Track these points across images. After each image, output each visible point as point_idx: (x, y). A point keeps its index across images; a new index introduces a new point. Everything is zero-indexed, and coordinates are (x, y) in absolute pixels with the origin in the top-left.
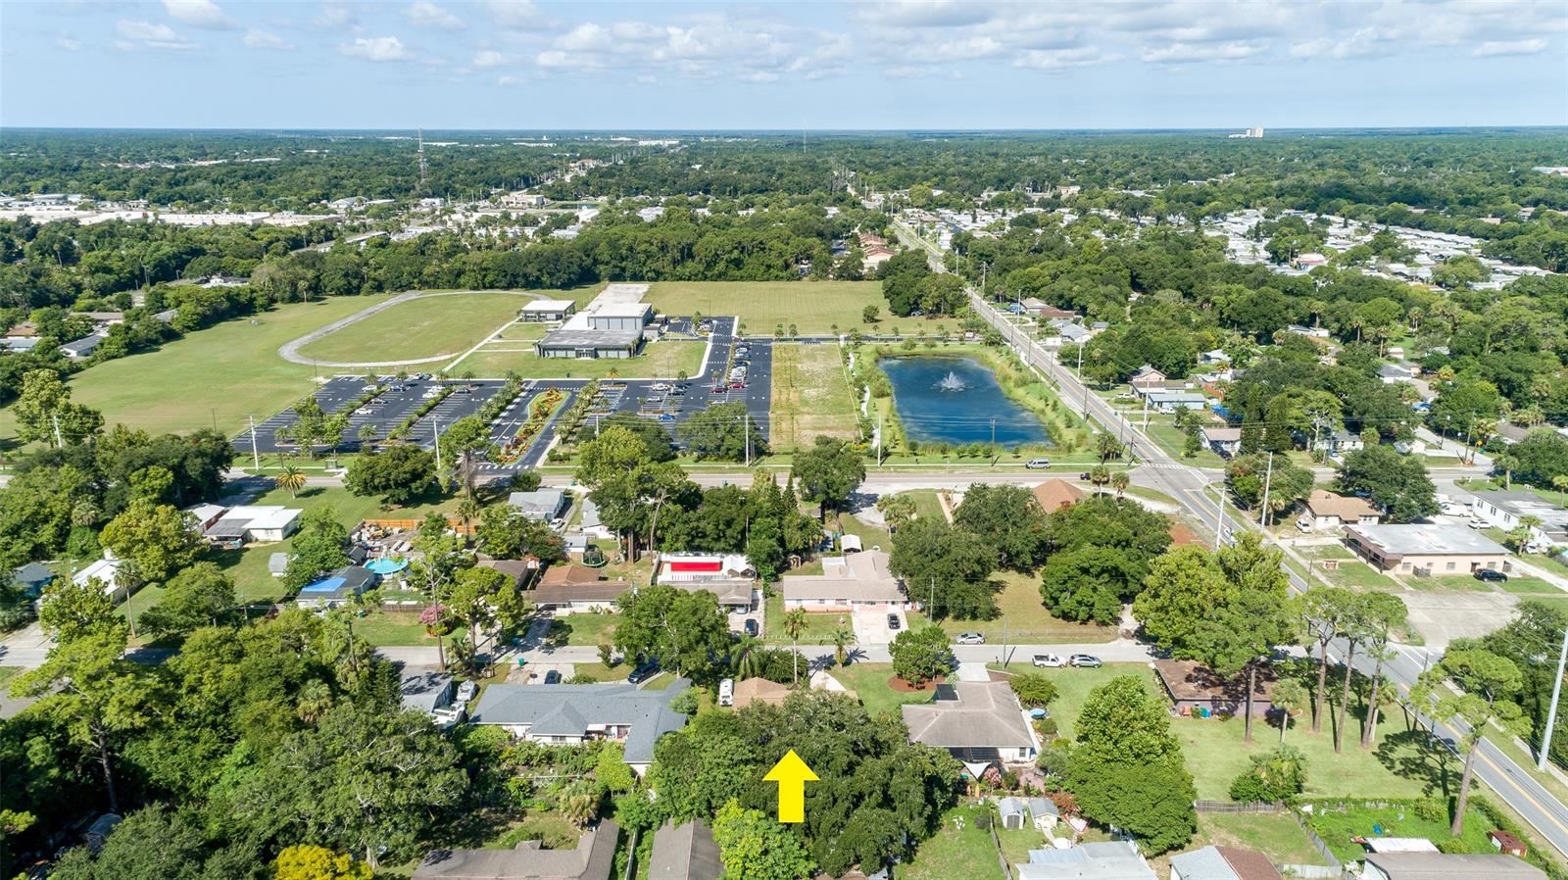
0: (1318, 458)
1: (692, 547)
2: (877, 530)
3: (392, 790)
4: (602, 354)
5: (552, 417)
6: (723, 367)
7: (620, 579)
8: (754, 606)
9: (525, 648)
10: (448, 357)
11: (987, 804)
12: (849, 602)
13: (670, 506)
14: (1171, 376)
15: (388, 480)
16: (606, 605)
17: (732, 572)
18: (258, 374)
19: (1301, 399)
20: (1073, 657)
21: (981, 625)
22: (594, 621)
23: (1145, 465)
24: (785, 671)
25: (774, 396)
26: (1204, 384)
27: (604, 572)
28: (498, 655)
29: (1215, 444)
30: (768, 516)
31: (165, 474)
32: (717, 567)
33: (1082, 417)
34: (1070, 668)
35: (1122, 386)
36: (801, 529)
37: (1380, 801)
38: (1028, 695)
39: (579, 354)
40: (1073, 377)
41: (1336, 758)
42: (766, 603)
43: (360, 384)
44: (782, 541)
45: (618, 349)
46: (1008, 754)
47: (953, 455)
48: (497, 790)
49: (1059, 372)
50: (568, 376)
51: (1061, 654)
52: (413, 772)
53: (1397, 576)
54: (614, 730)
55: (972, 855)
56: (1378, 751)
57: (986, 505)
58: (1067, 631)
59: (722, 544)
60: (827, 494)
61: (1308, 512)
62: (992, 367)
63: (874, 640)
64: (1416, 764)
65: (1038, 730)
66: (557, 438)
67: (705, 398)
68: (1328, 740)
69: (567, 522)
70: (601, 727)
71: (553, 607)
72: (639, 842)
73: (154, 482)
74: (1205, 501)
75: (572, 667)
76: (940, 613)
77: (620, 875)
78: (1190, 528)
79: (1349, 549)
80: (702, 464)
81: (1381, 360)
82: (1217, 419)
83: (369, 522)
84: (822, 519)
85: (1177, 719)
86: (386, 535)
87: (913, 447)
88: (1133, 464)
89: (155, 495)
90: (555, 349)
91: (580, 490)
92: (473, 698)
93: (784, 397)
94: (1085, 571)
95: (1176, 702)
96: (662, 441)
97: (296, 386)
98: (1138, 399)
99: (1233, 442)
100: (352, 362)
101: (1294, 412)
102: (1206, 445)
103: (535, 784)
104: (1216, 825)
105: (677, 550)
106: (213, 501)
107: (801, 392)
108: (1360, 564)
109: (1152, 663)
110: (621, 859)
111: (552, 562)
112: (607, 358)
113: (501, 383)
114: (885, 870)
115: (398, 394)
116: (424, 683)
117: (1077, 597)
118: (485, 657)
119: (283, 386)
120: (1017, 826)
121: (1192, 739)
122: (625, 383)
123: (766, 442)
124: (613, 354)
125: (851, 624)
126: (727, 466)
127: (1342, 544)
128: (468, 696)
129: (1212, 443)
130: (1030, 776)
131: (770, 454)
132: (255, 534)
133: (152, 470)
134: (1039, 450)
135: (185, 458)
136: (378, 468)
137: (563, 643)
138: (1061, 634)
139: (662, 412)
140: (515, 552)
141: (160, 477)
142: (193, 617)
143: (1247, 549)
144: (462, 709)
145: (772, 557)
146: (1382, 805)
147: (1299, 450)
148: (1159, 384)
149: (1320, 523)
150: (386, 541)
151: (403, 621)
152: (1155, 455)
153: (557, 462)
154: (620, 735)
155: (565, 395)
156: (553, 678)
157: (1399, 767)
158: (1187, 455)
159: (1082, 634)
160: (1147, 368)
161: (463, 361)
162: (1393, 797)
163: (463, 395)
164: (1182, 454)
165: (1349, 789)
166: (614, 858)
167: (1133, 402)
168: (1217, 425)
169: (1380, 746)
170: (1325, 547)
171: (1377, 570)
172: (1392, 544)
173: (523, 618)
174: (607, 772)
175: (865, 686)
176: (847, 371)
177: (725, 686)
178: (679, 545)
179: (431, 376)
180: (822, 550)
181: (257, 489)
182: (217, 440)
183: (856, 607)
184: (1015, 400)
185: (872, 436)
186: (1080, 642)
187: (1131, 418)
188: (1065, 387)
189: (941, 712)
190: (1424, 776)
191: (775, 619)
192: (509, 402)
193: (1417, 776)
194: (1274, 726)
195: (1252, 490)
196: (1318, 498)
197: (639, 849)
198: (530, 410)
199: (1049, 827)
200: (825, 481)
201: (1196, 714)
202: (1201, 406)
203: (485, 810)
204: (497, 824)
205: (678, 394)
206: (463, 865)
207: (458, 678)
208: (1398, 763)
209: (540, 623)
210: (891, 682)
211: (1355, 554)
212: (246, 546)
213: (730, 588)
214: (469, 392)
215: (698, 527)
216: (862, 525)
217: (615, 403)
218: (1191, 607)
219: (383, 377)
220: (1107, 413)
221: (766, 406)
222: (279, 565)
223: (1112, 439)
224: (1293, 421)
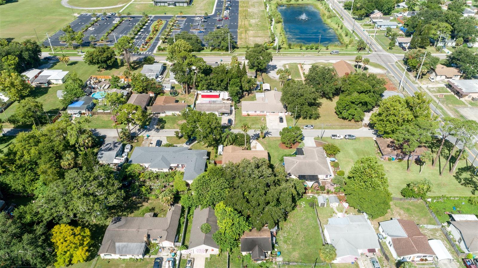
0: (439, 50)
1: (209, 88)
2: (276, 81)
3: (94, 203)
4: (177, 4)
5: (159, 31)
6: (221, 10)
7: (183, 102)
8: (231, 113)
9: (149, 130)
10: (122, 5)
11: (314, 198)
12: (265, 112)
13: (200, 74)
14: (385, 14)
15: (98, 60)
16: (178, 113)
17: (223, 99)
18: (53, 12)
19: (436, 26)
20: (346, 136)
21: (312, 121)
22: (174, 119)
23: (374, 53)
24: (242, 142)
25: (240, 23)
26: (397, 17)
27: (177, 98)
28: (139, 133)
29: (400, 44)
30: (236, 78)
31: (15, 59)
32: (218, 96)
33: (352, 32)
34: (344, 139)
35: (367, 18)
36: (248, 83)
37: (456, 197)
38: (329, 152)
39: (169, 4)
40: (349, 14)
41: (440, 177)
42: (235, 111)
43: (90, 17)
44: (241, 88)
45: (183, 2)
46: (321, 177)
47: (304, 48)
48: (138, 191)
49: (344, 12)
50: (165, 14)
51: (341, 133)
52: (103, 194)
53: (465, 100)
54: (180, 166)
55: (307, 218)
56: (455, 175)
57: (317, 74)
58: (344, 124)
59: (220, 88)
60: (258, 67)
61: (434, 74)
62: (319, 10)
63: (274, 128)
64: (469, 180)
65: (332, 166)
66: (161, 41)
67: (215, 24)
68: (437, 170)
69: (164, 77)
70: (175, 165)
71: (159, 113)
72: (189, 213)
73: (11, 62)
74: (395, 68)
75: (166, 138)
76: (298, 117)
77: (182, 226)
78: (390, 80)
79: (448, 89)
80: (213, 52)
81: (464, 7)
82: (401, 32)
83: (93, 76)
84: (256, 77)
85: (383, 161)
86: (100, 82)
87: (290, 45)
88: (370, 52)
89: (13, 67)
90: (160, 2)
91: (169, 63)
92: (130, 151)
93: (243, 23)
94: (353, 103)
95: (383, 155)
96: (198, 43)
97: (67, 18)
98: (372, 24)
99: (407, 43)
100: (87, 7)
101: (433, 32)
102: (397, 44)
103: (152, 187)
104: (395, 206)
105: (203, 90)
106: (36, 67)
107: (249, 21)
108: (451, 95)
109: (375, 137)
110: (182, 220)
111: (159, 94)
112: (179, 6)
113: (141, 17)
114: (276, 226)
115: (104, 21)
116: (112, 146)
117: (349, 112)
118: (134, 133)
119: (63, 18)
120: (324, 206)
121: (388, 169)
122: (185, 17)
123: (236, 42)
124: (181, 4)
125: (266, 121)
126: (222, 53)
127: (446, 87)
128: (128, 150)
129: (399, 43)
130: (329, 185)
131: (238, 48)
132: (52, 81)
133: (10, 57)
134: (336, 46)
135: (22, 52)
136: (94, 56)
137: (162, 128)
138: (341, 125)
139: (199, 30)
140: (145, 90)
141: (13, 60)
142: (27, 119)
143: (419, 99)
144: (126, 157)
145: (237, 94)
146: (456, 199)
147: (431, 46)
148: (381, 18)
149: (438, 78)
150: (99, 84)
151: (106, 118)
152: (377, 48)
153: (161, 51)
154: (182, 167)
155: (164, 22)
156: (159, 143)
157: (463, 182)
158: (390, 48)
159: (349, 125)
160: (376, 11)
161: (127, 7)
162: (461, 196)
163: (127, 22)
164: (388, 48)
165: (444, 192)
166: (180, 220)
167: (370, 25)
168: (401, 35)
169: (456, 173)
170: (439, 88)
171: (458, 98)
172: (466, 89)
173: (148, 117)
174: (178, 184)
175: (270, 146)
176: (266, 12)
177: (220, 147)
178: (204, 88)
179: (115, 14)
180: (256, 90)
181: (54, 61)
182: (33, 44)
183: (268, 114)
184: (327, 24)
185: (275, 40)
186: (348, 128)
187: (369, 32)
188: (346, 20)
189: (298, 161)
190: (472, 185)
191: (238, 119)
192: (144, 25)
193: (469, 185)
194: (418, 164)
195: (415, 65)
196: (439, 68)
197: (189, 215)
198: (151, 29)
199: (335, 206)
200: (258, 62)
201: (390, 160)
202: (395, 27)
203: (134, 197)
204: (139, 203)
205: (204, 22)
206: (125, 224)
207: (125, 142)
208: (462, 180)
209: (155, 119)
210: (280, 145)
211: (450, 91)
212: (50, 86)
213: (222, 107)
214: (129, 21)
215: (210, 82)
216: (270, 78)
217: (182, 26)
218: (394, 120)
219: (99, 14)
220: (361, 30)
221: (236, 27)
222: (60, 94)
223: (363, 43)
224: (432, 35)
